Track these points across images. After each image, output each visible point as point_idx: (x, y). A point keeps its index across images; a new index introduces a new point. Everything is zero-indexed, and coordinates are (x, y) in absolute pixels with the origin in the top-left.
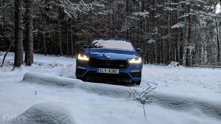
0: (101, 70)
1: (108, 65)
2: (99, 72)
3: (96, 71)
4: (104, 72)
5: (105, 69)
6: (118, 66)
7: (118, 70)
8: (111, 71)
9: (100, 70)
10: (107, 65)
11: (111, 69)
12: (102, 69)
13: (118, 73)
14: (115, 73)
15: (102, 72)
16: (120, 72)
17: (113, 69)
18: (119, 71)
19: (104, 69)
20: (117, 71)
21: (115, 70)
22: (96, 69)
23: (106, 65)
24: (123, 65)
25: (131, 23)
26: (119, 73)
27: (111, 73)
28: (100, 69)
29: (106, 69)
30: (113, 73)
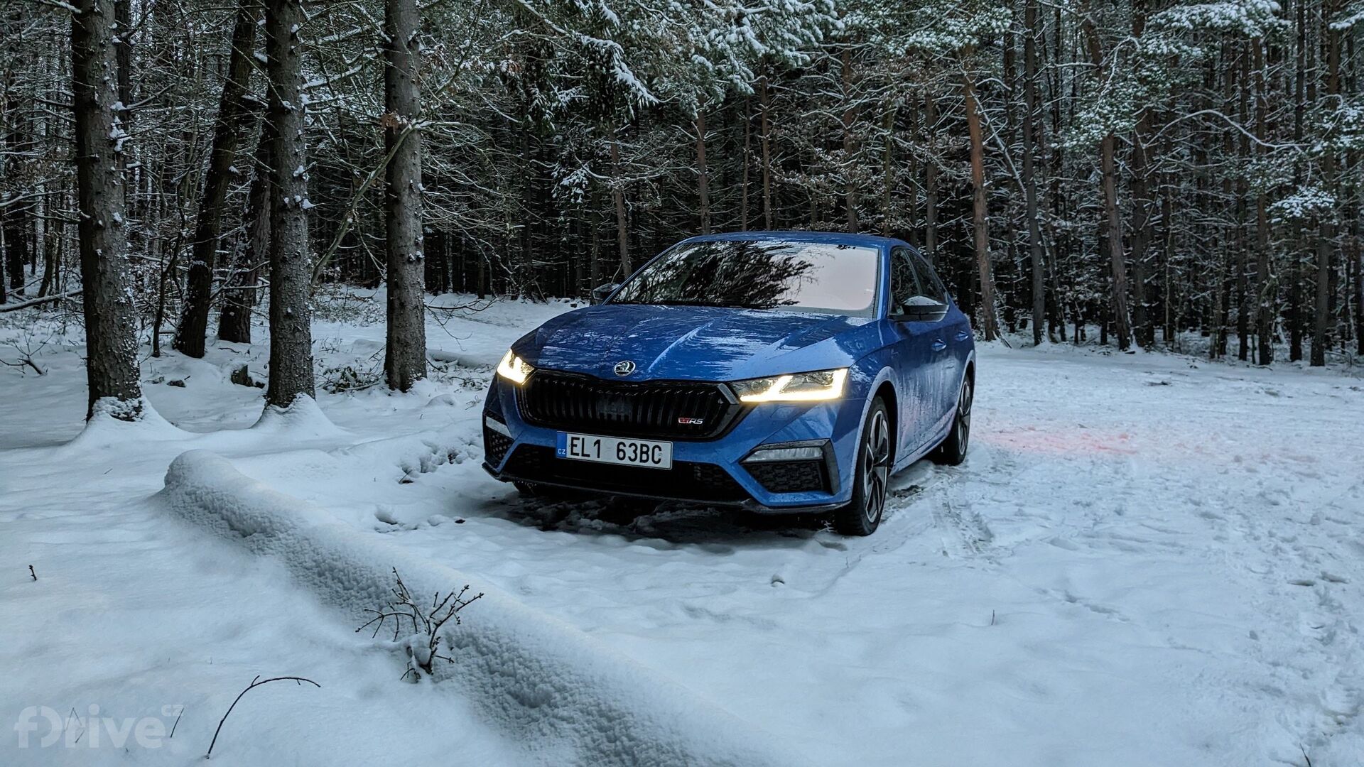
0: (578, 443)
1: (614, 417)
2: (569, 456)
3: (553, 450)
4: (593, 458)
5: (595, 438)
6: (669, 421)
7: (667, 447)
8: (629, 452)
9: (573, 445)
10: (609, 416)
11: (628, 442)
12: (581, 436)
13: (666, 464)
14: (650, 464)
15: (580, 457)
16: (683, 458)
17: (639, 442)
18: (674, 450)
19: (590, 439)
20: (663, 455)
21: (651, 444)
22: (555, 438)
23: (602, 415)
24: (697, 417)
25: (1143, 81)
26: (675, 463)
27: (626, 462)
28: (570, 436)
29: (603, 439)
30: (637, 463)
